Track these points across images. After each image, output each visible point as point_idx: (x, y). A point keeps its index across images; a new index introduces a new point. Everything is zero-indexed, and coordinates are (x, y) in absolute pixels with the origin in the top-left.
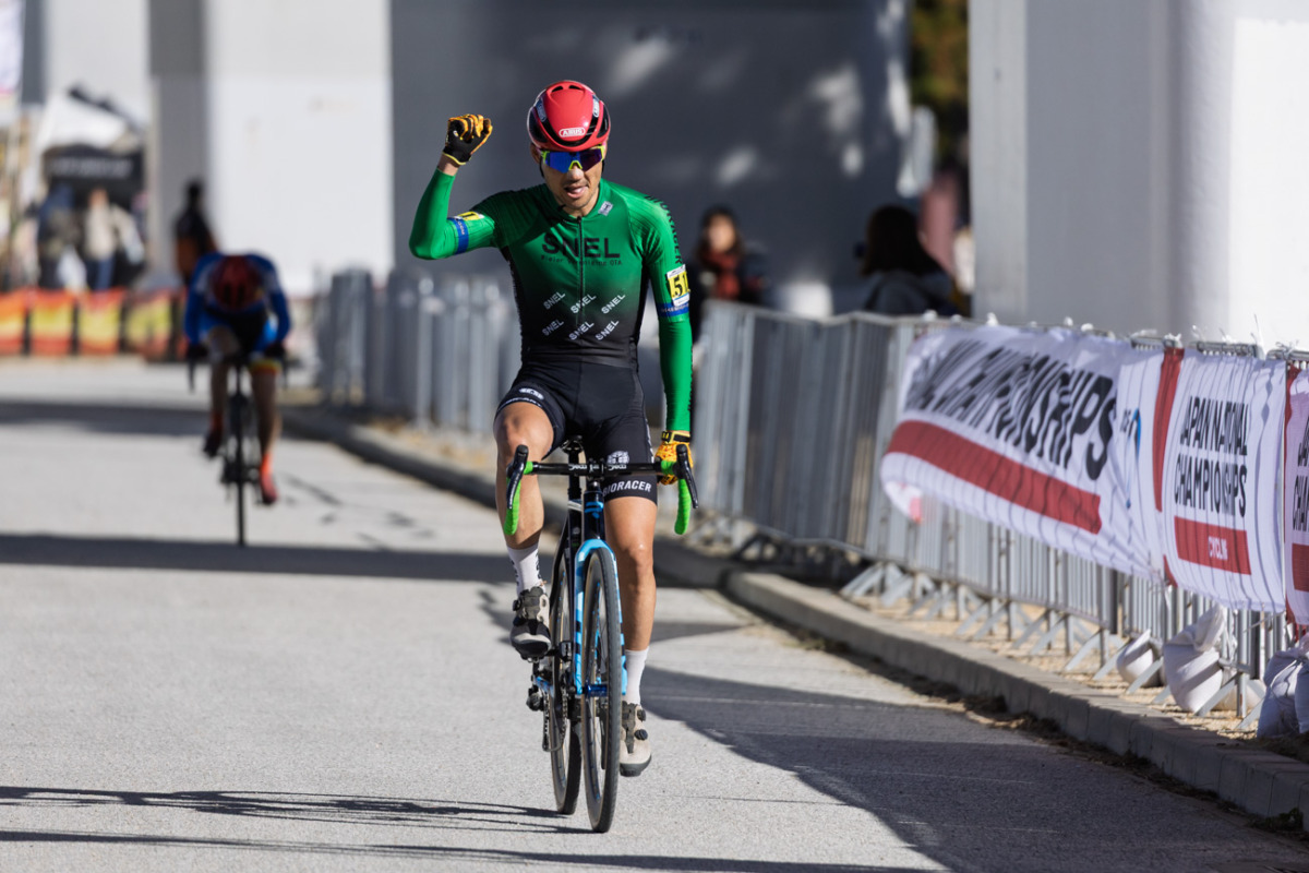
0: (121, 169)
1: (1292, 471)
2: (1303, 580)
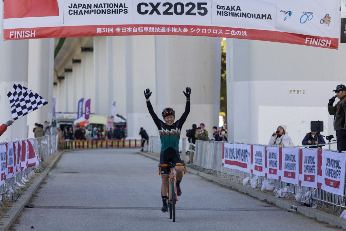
0: (124, 124)
1: (268, 159)
2: (270, 172)
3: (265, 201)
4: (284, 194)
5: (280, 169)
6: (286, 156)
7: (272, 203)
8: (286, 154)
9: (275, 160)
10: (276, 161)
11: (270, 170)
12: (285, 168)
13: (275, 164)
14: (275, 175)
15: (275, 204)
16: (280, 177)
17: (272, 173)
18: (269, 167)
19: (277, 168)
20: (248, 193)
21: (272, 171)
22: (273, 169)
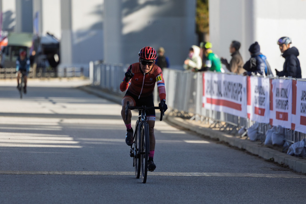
1: (275, 98)
2: (278, 118)
3: (271, 161)
4: (300, 151)
5: (294, 112)
6: (303, 94)
7: (282, 165)
8: (303, 91)
9: (285, 99)
10: (287, 101)
11: (278, 114)
12: (301, 112)
13: (286, 105)
14: (285, 122)
15: (288, 166)
16: (293, 125)
17: (281, 119)
18: (275, 109)
19: (289, 111)
20: (244, 148)
21: (281, 116)
22: (281, 113)
